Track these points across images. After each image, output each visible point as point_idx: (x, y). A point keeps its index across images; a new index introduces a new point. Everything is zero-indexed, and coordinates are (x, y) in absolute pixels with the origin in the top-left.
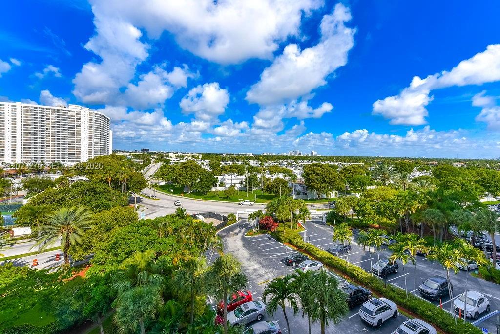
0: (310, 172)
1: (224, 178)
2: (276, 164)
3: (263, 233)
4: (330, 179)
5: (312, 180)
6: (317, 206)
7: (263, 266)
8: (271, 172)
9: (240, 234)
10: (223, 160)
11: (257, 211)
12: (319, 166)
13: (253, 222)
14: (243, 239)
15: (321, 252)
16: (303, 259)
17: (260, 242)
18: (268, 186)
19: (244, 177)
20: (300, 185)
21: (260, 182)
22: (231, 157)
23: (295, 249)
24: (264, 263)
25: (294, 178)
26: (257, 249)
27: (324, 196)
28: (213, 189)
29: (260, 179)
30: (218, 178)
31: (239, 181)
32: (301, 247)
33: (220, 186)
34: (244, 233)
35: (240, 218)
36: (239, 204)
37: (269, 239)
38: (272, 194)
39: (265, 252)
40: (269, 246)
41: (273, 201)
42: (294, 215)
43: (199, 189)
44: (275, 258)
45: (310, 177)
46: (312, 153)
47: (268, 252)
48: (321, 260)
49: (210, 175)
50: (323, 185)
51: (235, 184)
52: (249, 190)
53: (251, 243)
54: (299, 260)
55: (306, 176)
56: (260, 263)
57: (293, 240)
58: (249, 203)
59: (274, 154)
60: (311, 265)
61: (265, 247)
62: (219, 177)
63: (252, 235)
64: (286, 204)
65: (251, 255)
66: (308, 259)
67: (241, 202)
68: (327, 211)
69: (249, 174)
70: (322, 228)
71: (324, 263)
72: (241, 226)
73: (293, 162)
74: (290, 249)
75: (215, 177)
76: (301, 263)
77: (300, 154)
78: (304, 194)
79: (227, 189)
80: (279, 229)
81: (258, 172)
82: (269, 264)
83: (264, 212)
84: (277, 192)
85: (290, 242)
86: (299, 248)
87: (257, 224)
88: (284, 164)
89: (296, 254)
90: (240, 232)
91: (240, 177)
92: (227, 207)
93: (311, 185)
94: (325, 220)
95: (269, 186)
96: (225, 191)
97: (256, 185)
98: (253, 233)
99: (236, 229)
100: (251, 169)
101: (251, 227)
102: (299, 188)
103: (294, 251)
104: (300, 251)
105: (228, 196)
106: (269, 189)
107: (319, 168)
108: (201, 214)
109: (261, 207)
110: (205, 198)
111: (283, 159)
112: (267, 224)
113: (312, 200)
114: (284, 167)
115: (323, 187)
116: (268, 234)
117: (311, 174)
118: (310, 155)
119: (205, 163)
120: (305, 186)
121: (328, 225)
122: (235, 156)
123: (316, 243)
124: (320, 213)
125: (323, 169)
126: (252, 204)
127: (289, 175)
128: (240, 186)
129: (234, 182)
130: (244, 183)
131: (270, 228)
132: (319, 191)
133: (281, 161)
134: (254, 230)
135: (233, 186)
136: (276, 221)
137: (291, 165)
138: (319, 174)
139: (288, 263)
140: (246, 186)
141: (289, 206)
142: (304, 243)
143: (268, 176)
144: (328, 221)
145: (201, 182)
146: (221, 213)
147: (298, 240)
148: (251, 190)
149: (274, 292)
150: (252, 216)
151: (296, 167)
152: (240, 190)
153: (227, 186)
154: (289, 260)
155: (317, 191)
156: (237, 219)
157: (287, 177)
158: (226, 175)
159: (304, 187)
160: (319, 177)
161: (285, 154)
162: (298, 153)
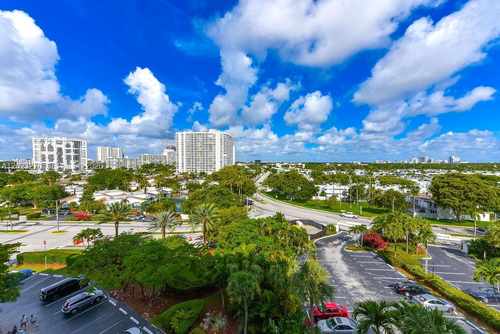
0: (441, 185)
1: (326, 187)
2: (391, 174)
3: (368, 250)
4: (479, 195)
5: (445, 194)
6: (454, 230)
7: (364, 286)
8: (383, 183)
9: (340, 247)
10: (325, 169)
11: (360, 224)
12: (457, 177)
13: (356, 237)
14: (342, 252)
15: (455, 290)
16: (421, 292)
17: (363, 259)
18: (376, 199)
19: (347, 188)
20: (425, 200)
21: (367, 194)
22: (334, 166)
23: (411, 277)
24: (366, 282)
25: (415, 190)
26: (358, 266)
27: (468, 217)
28: (314, 198)
29: (368, 190)
30: (318, 187)
31: (342, 191)
32: (420, 276)
33: (321, 195)
34: (344, 246)
35: (340, 230)
36: (341, 215)
37: (375, 258)
38: (383, 208)
39: (369, 271)
40: (374, 266)
41: (381, 216)
42: (411, 236)
43: (300, 197)
44: (381, 281)
45: (441, 191)
46: (451, 159)
47: (372, 272)
48: (453, 300)
49: (311, 183)
50: (465, 203)
51: (337, 194)
52: (353, 202)
53: (351, 258)
54: (414, 292)
55: (435, 189)
56: (361, 281)
57: (408, 265)
58: (352, 216)
59: (389, 162)
60: (433, 302)
61: (369, 266)
62: (320, 186)
63: (354, 250)
64: (400, 221)
65: (351, 271)
66: (430, 293)
67: (343, 214)
68: (469, 239)
69: (355, 184)
70: (460, 260)
71: (457, 305)
72: (341, 238)
73: (418, 171)
74: (404, 275)
75: (316, 186)
76: (418, 296)
77: (430, 161)
78: (432, 212)
79: (328, 199)
80: (389, 249)
81: (366, 183)
82: (372, 285)
83: (368, 228)
84: (390, 206)
85: (404, 267)
86: (418, 277)
87: (360, 240)
88: (404, 175)
89: (412, 283)
90: (340, 244)
91: (343, 187)
92: (327, 217)
93: (443, 202)
94: (465, 250)
95: (379, 199)
96: (325, 201)
97: (362, 197)
98: (355, 248)
99: (336, 240)
100: (356, 179)
101: (353, 242)
102: (425, 205)
103: (409, 279)
104: (418, 281)
105: (329, 206)
106: (379, 202)
107: (459, 180)
108: (300, 220)
109: (368, 222)
110: (305, 206)
111: (402, 168)
112: (373, 241)
113: (444, 221)
114: (402, 177)
115: (464, 206)
116: (374, 252)
117: (443, 187)
118: (446, 162)
119: (307, 173)
120: (433, 202)
121: (471, 257)
122: (339, 165)
123: (446, 277)
124: (458, 239)
125: (465, 180)
126: (357, 217)
127: (408, 187)
128: (342, 196)
129: (336, 192)
130: (348, 194)
131: (376, 247)
132: (457, 209)
133: (398, 171)
134: (356, 245)
135: (335, 196)
136: (385, 239)
137: (413, 175)
138: (456, 188)
139: (399, 291)
140: (349, 197)
141: (404, 224)
142: (426, 272)
143: (377, 188)
144: (470, 252)
145: (302, 190)
146: (321, 222)
147: (416, 267)
148: (356, 202)
149: (366, 313)
150: (354, 229)
151: (422, 178)
152: (343, 200)
153: (329, 196)
154: (399, 288)
155: (454, 210)
156: (337, 230)
157: (405, 190)
158: (328, 185)
159: (431, 204)
160: (457, 192)
161: (406, 162)
162: (427, 159)
